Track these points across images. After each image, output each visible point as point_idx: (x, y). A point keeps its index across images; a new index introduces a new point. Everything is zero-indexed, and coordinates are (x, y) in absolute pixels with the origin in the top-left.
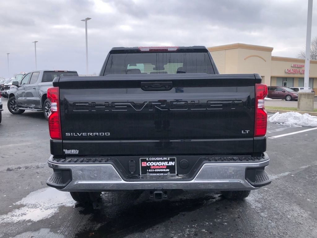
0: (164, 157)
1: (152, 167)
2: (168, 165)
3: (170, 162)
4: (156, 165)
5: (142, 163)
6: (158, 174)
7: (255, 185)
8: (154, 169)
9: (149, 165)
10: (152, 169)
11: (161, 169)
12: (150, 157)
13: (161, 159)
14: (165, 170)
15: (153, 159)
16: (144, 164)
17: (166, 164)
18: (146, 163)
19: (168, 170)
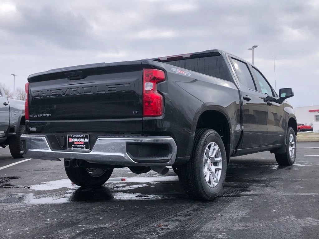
0: (82, 134)
1: (75, 143)
2: (84, 141)
3: (85, 139)
4: (78, 141)
5: (69, 139)
6: (78, 149)
7: (135, 160)
8: (77, 145)
9: (73, 141)
10: (75, 144)
11: (80, 144)
12: (73, 134)
13: (80, 136)
14: (82, 146)
15: (75, 136)
16: (71, 140)
17: (83, 140)
18: (71, 139)
19: (85, 146)
